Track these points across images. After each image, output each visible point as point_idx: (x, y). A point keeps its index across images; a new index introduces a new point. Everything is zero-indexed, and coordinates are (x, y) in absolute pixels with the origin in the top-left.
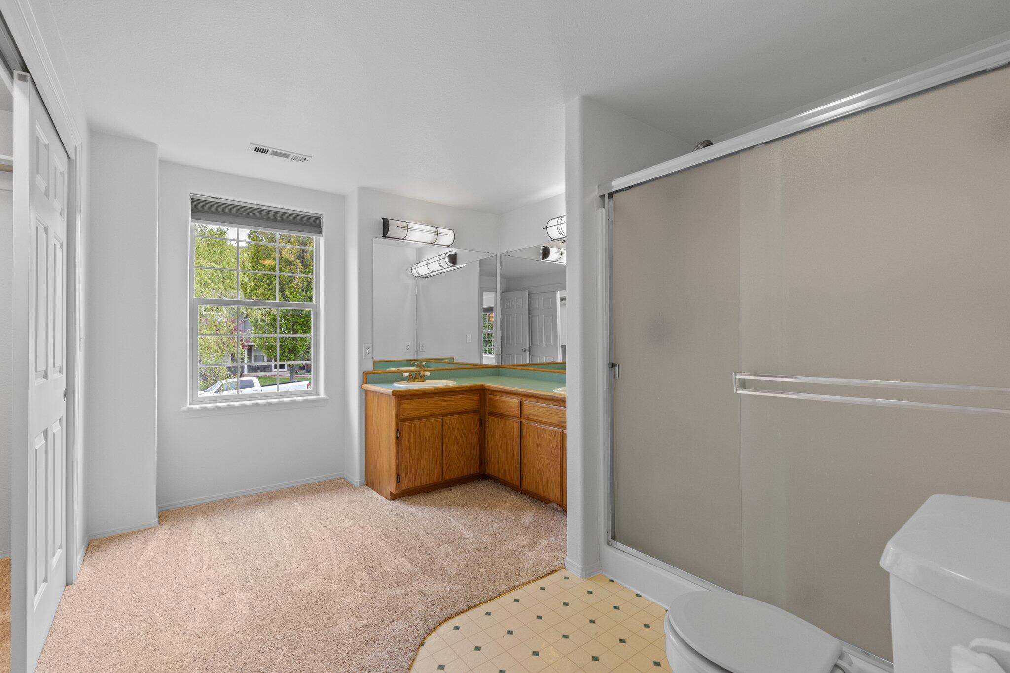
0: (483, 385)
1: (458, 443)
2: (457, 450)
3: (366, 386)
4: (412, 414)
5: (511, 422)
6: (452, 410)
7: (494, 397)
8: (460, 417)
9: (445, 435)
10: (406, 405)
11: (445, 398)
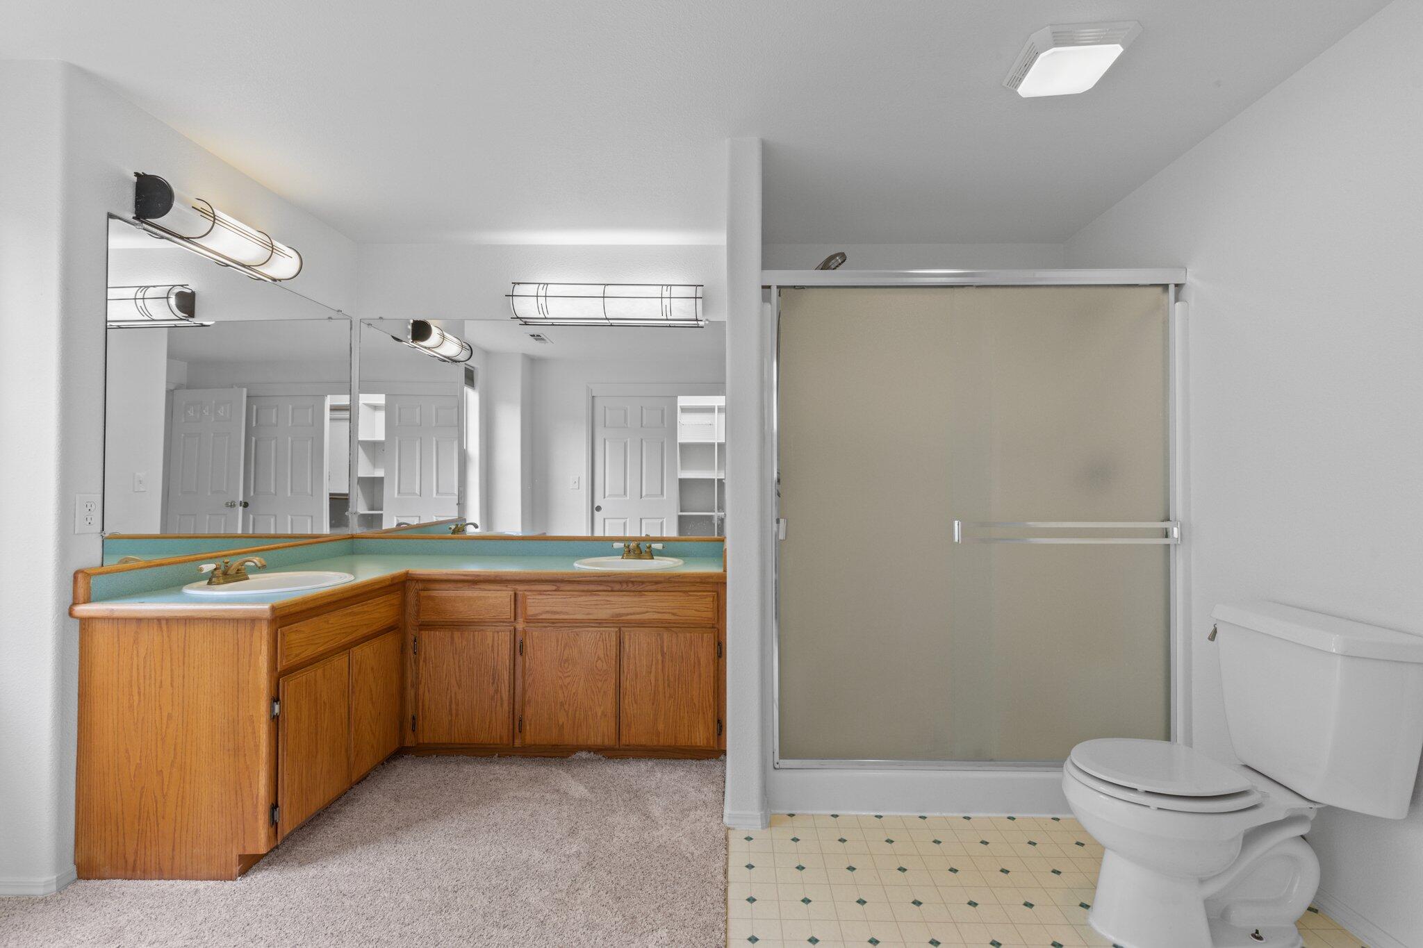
0: (407, 574)
1: (372, 698)
2: (370, 712)
3: (84, 610)
4: (303, 655)
5: (489, 634)
6: (364, 631)
7: (434, 593)
8: (376, 643)
9: (353, 687)
10: (293, 636)
11: (355, 608)
